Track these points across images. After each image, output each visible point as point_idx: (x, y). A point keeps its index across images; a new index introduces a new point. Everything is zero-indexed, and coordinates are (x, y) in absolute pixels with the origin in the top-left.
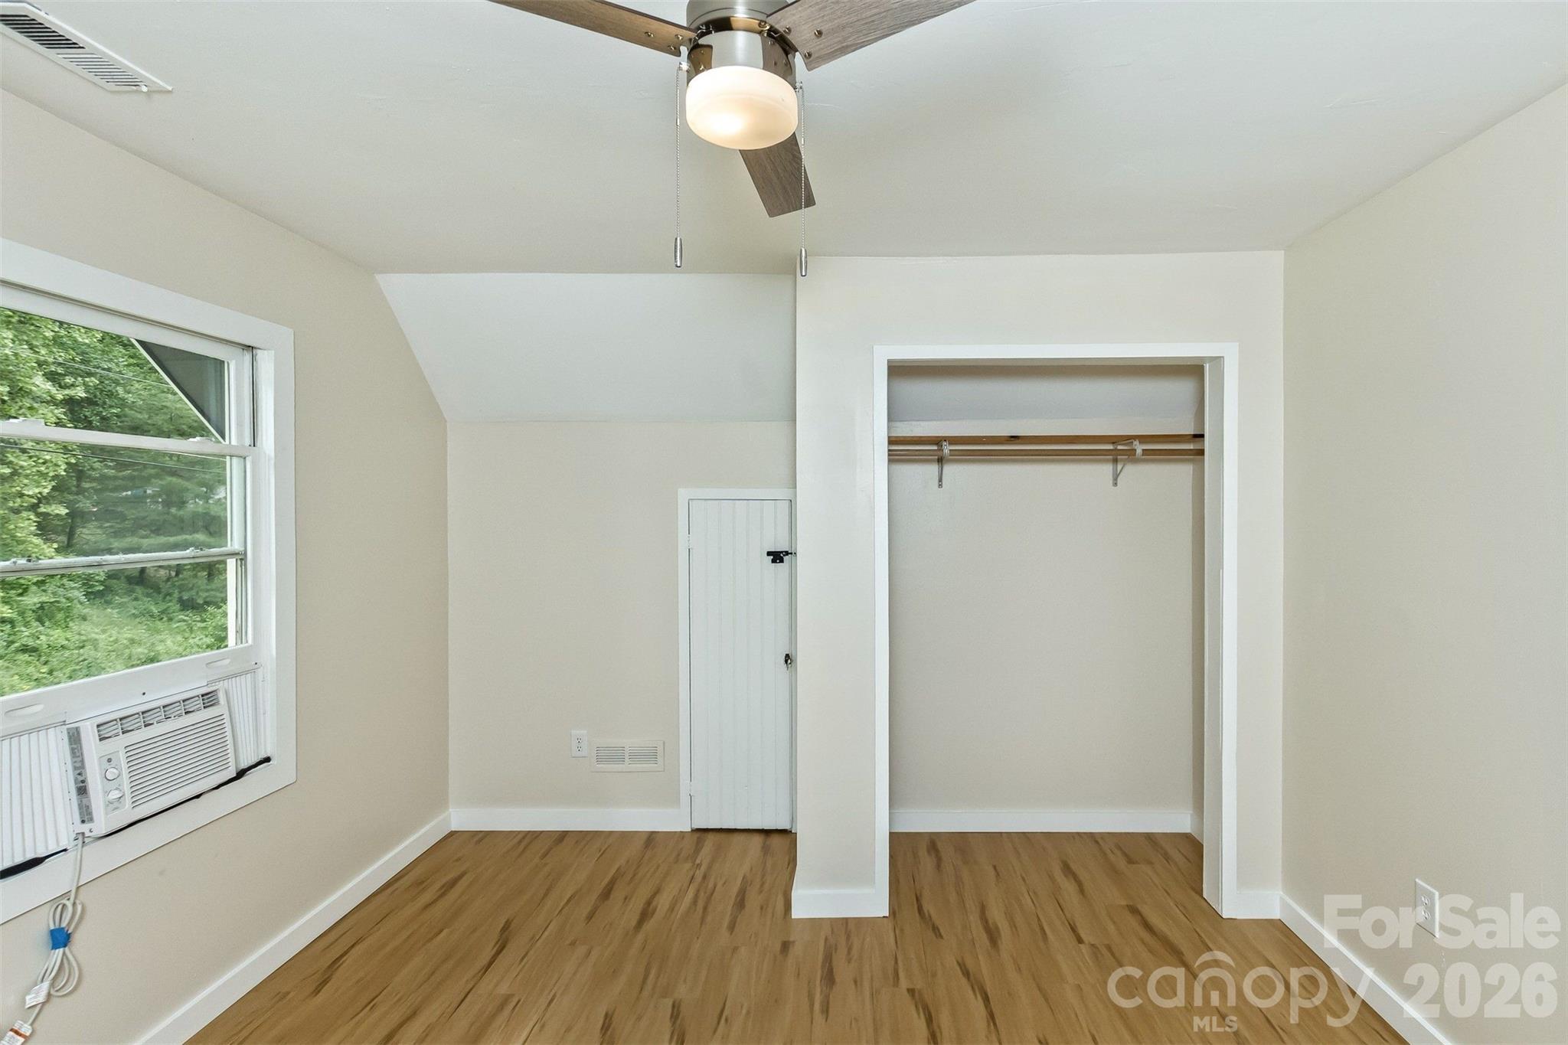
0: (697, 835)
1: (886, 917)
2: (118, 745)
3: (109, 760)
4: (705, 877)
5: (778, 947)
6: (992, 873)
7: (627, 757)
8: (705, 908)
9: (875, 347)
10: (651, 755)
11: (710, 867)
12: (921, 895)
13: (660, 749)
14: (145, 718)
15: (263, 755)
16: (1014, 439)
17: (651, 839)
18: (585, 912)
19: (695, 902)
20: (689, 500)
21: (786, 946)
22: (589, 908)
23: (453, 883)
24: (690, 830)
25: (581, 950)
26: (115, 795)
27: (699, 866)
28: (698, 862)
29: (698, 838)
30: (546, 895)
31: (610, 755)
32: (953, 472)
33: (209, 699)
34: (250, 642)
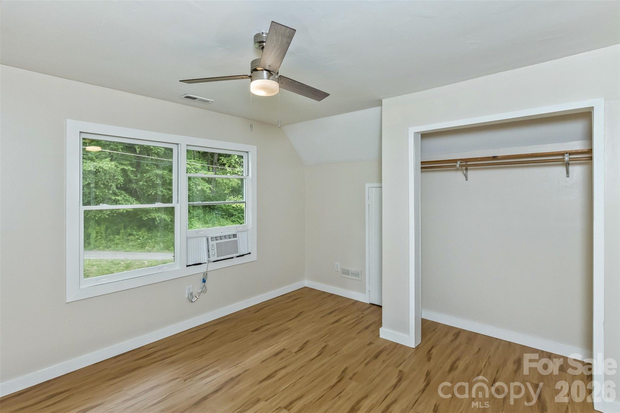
0: (371, 305)
1: (414, 348)
2: (215, 242)
3: (213, 246)
4: (362, 317)
5: (369, 342)
6: (477, 349)
7: (350, 274)
8: (355, 325)
9: (409, 128)
10: (356, 274)
11: (366, 315)
12: (435, 347)
13: (360, 272)
14: (221, 238)
15: (249, 252)
16: (495, 158)
17: (356, 302)
18: (322, 316)
19: (353, 323)
20: (369, 187)
21: (371, 343)
22: (323, 315)
23: (297, 299)
24: (369, 303)
25: (314, 324)
26: (213, 253)
27: (363, 314)
28: (364, 313)
29: (370, 306)
30: (316, 308)
31: (346, 272)
32: (472, 174)
33: (235, 236)
34: (247, 224)
